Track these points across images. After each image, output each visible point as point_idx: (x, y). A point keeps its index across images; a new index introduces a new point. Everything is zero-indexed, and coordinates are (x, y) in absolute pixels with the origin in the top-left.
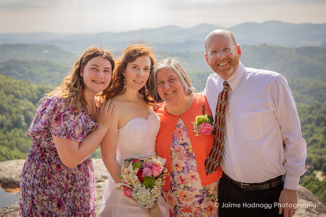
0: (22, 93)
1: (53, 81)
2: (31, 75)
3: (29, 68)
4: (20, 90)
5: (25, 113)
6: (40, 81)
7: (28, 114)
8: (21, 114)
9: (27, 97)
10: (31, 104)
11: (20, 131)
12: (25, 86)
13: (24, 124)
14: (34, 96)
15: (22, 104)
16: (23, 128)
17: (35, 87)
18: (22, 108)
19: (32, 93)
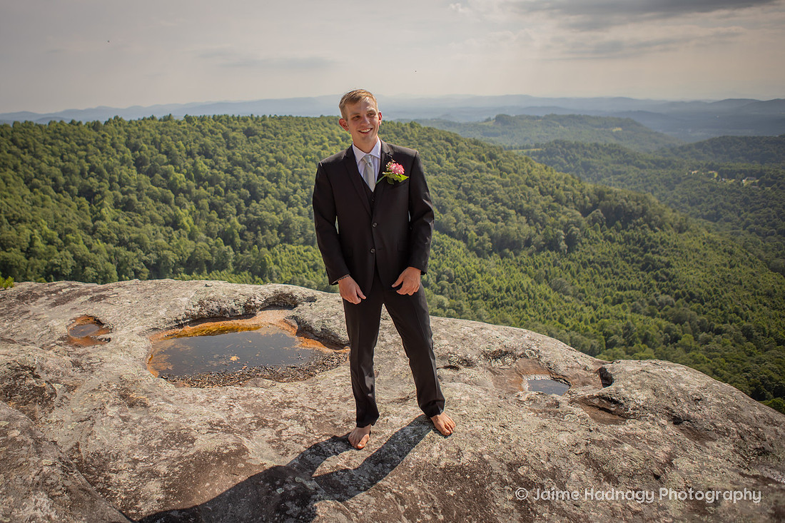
0: (566, 195)
1: (622, 180)
2: (587, 167)
3: (585, 154)
4: (564, 189)
5: (566, 228)
6: (599, 178)
7: (573, 230)
8: (560, 229)
9: (574, 202)
10: (578, 213)
11: (554, 255)
12: (573, 184)
13: (563, 245)
14: (585, 202)
15: (564, 213)
16: (560, 251)
17: (589, 186)
18: (563, 218)
19: (584, 197)
